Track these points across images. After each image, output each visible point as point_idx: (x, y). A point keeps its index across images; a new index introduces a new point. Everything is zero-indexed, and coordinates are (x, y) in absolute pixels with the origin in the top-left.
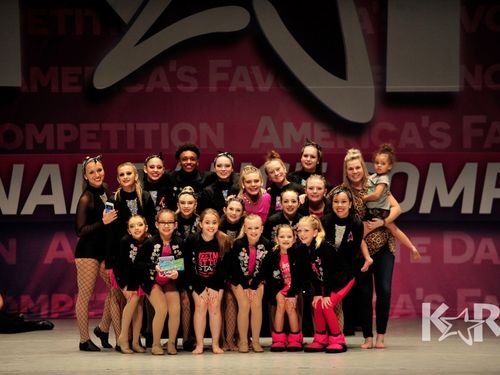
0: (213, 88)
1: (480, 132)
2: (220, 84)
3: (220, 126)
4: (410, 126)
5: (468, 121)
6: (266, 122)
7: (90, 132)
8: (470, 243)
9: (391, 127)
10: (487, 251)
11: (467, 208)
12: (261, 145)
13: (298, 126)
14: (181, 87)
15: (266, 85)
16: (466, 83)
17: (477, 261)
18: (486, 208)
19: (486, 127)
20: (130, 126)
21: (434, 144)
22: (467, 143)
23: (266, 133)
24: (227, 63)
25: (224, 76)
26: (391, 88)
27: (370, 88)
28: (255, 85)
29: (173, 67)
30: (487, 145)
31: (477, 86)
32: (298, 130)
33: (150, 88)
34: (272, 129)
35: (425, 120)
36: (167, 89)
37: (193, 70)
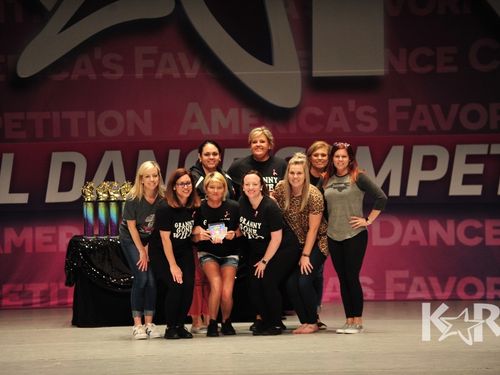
0: (139, 75)
1: (405, 116)
2: (146, 70)
3: (147, 113)
4: (337, 110)
5: (393, 103)
6: (193, 108)
7: (14, 121)
8: (397, 225)
9: (318, 112)
10: (414, 232)
11: (395, 190)
12: (190, 131)
13: (225, 112)
14: (106, 75)
15: (193, 71)
16: (391, 66)
17: (405, 243)
18: (412, 190)
19: (411, 110)
20: (56, 115)
21: (360, 127)
22: (393, 127)
23: (194, 119)
24: (153, 50)
25: (150, 63)
26: (317, 72)
27: (297, 73)
28: (181, 70)
29: (98, 54)
30: (412, 128)
31: (402, 70)
32: (226, 116)
33: (75, 76)
34: (200, 116)
35: (351, 104)
36: (93, 76)
37: (118, 57)
